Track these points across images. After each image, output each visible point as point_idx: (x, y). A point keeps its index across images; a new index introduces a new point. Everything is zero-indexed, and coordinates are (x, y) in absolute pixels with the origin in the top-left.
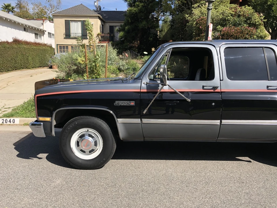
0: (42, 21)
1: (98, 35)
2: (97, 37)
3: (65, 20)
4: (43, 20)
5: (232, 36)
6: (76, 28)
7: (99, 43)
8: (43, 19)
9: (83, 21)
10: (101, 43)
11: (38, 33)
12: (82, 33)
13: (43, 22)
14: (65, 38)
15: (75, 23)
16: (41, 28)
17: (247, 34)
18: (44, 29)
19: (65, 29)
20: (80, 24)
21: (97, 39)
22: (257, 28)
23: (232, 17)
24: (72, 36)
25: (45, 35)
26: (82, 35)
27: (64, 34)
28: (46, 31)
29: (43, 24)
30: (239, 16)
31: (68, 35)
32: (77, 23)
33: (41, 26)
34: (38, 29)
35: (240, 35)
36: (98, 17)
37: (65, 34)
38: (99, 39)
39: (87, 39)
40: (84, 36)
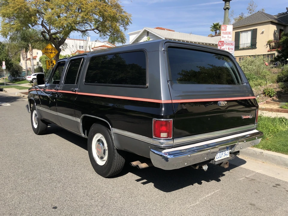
1: (269, 43)
2: (267, 44)
3: (236, 32)
6: (245, 39)
7: (268, 51)
9: (253, 29)
10: (271, 51)
12: (251, 43)
15: (245, 33)
20: (250, 33)
21: (267, 47)
24: (241, 46)
26: (251, 45)
31: (237, 47)
32: (247, 33)
36: (270, 23)
38: (270, 47)
39: (256, 48)
40: (253, 45)
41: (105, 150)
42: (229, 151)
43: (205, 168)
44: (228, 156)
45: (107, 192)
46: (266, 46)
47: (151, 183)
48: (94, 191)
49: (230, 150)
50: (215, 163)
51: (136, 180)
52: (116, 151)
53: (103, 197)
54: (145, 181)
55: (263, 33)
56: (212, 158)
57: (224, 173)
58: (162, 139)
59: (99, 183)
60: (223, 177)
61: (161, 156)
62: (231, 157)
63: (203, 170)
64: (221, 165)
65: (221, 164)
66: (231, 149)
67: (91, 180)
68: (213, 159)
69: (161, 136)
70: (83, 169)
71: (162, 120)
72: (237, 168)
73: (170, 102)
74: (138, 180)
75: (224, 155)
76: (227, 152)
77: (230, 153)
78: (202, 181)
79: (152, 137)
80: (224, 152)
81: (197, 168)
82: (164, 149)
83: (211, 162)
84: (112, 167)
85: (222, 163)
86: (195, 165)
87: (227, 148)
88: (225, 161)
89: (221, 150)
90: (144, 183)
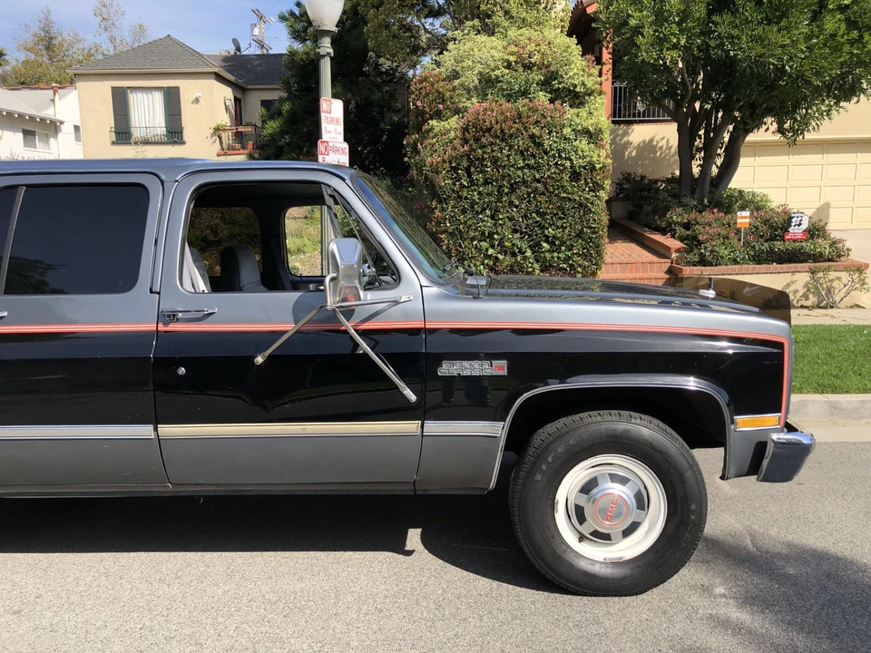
0: (52, 91)
1: (217, 129)
2: (212, 135)
3: (112, 88)
4: (53, 88)
5: (489, 130)
6: (147, 112)
7: (218, 155)
8: (54, 85)
9: (168, 88)
10: (225, 154)
11: (37, 130)
12: (166, 127)
13: (55, 94)
14: (113, 143)
15: (145, 96)
16: (49, 113)
17: (537, 122)
18: (59, 117)
19: (115, 115)
20: (158, 98)
21: (215, 142)
22: (582, 104)
23: (507, 71)
24: (137, 133)
25: (60, 135)
26: (168, 131)
27: (111, 131)
28: (62, 123)
29: (53, 101)
30: (528, 67)
31: (123, 134)
32: (150, 95)
33: (47, 108)
34: (32, 118)
35: (516, 126)
36: (214, 76)
37: (113, 129)
38: (221, 143)
39: (184, 143)
40: (175, 134)
46: (212, 137)
55: (197, 101)
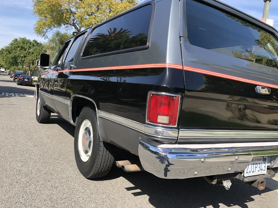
41: (90, 142)
42: (267, 165)
43: (227, 184)
44: (265, 172)
45: (81, 199)
47: (146, 195)
48: (64, 194)
49: (268, 163)
50: (243, 179)
51: (126, 188)
52: (102, 144)
53: (70, 206)
54: (138, 191)
56: (239, 170)
57: (252, 197)
58: (160, 125)
59: (76, 185)
60: (251, 202)
61: (156, 153)
62: (269, 175)
63: (224, 187)
64: (254, 185)
65: (252, 182)
66: (270, 162)
67: (68, 179)
68: (241, 173)
69: (159, 121)
70: (65, 164)
71: (163, 93)
72: (271, 192)
73: (180, 67)
74: (129, 189)
75: (258, 169)
76: (263, 165)
77: (268, 168)
78: (220, 204)
79: (144, 122)
80: (259, 165)
81: (214, 182)
82: (161, 143)
83: (237, 177)
84: (95, 165)
85: (255, 181)
86: (212, 178)
87: (264, 160)
88: (260, 179)
89: (255, 161)
90: (136, 194)
